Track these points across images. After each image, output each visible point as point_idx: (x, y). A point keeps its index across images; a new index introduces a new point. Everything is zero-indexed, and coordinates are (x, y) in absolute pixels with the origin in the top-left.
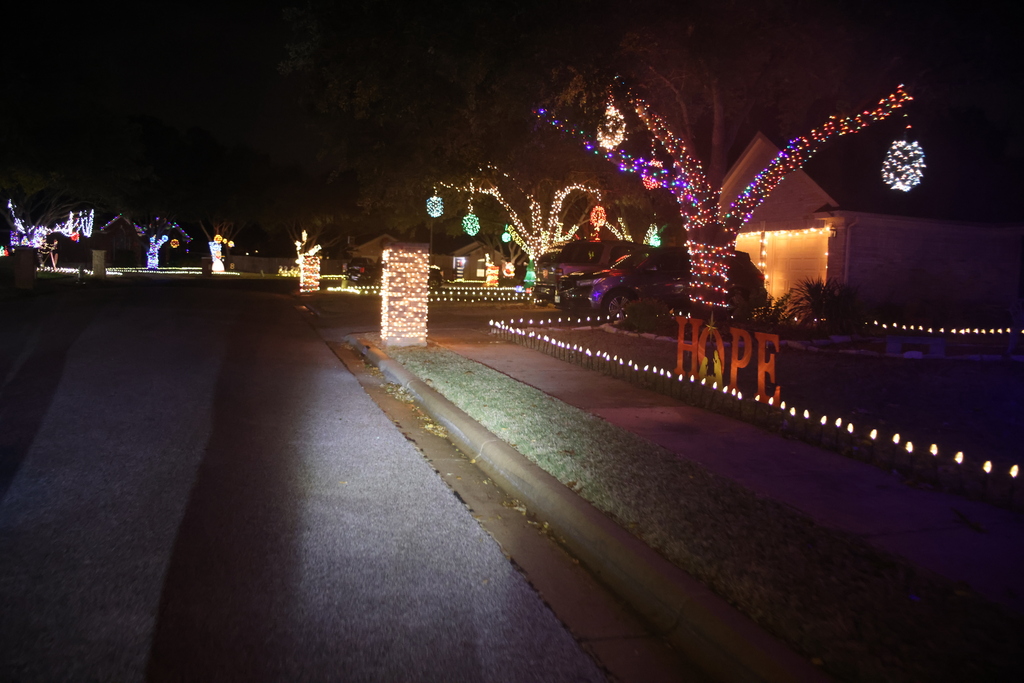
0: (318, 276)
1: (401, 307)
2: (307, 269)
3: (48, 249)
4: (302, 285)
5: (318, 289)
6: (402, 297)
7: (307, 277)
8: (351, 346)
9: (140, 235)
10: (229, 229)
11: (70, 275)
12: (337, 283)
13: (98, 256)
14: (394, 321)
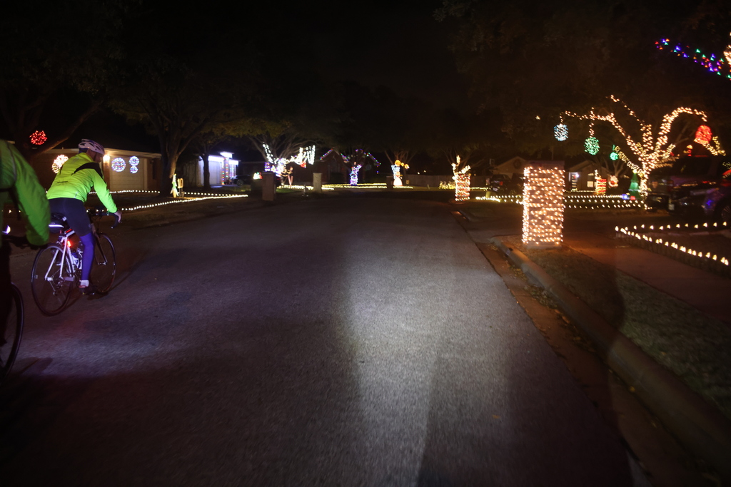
0: (469, 189)
1: (540, 216)
2: (460, 184)
3: (287, 174)
4: (456, 195)
5: (469, 198)
6: (542, 207)
7: (461, 190)
8: (496, 247)
9: (345, 162)
10: (405, 155)
11: (300, 191)
12: (483, 194)
13: (317, 177)
14: (534, 227)
